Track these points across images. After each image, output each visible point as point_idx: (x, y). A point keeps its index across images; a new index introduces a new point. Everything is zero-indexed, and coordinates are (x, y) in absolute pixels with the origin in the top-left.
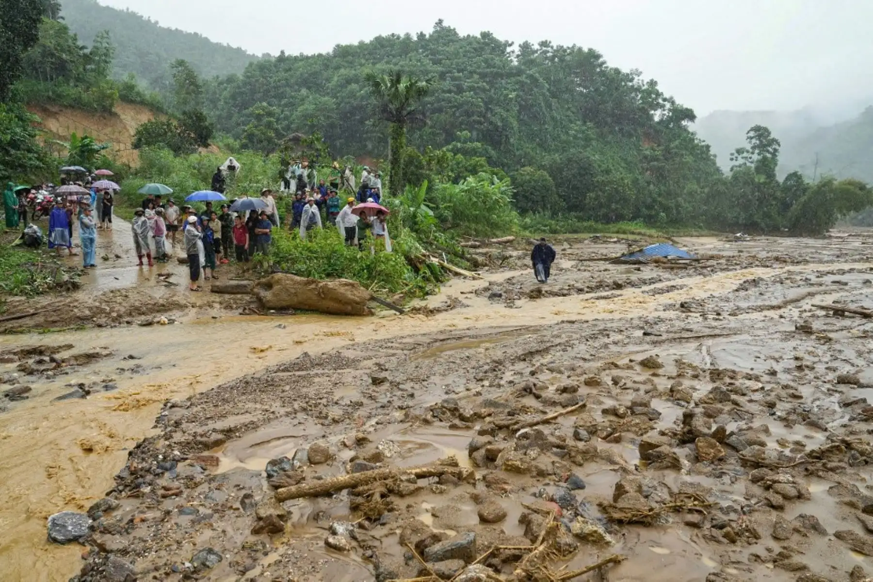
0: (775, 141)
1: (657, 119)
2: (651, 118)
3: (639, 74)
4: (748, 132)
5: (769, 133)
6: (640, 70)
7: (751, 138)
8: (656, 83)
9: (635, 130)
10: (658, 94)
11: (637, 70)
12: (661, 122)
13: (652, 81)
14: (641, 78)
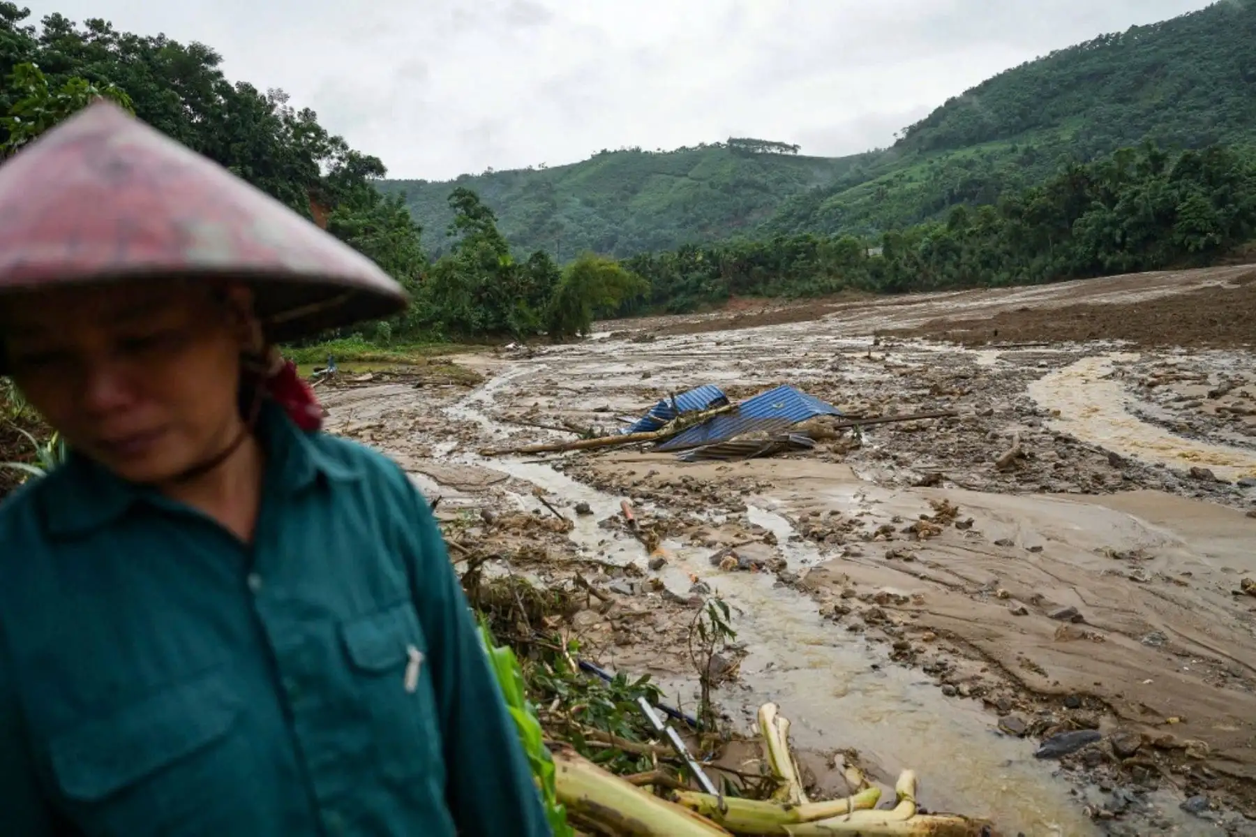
0: (486, 211)
1: (324, 172)
2: (316, 169)
3: (285, 98)
4: (449, 199)
5: (477, 200)
6: (285, 92)
7: (455, 206)
8: (314, 114)
9: (295, 188)
10: (320, 133)
11: (280, 91)
12: (332, 176)
13: (307, 110)
14: (289, 104)
